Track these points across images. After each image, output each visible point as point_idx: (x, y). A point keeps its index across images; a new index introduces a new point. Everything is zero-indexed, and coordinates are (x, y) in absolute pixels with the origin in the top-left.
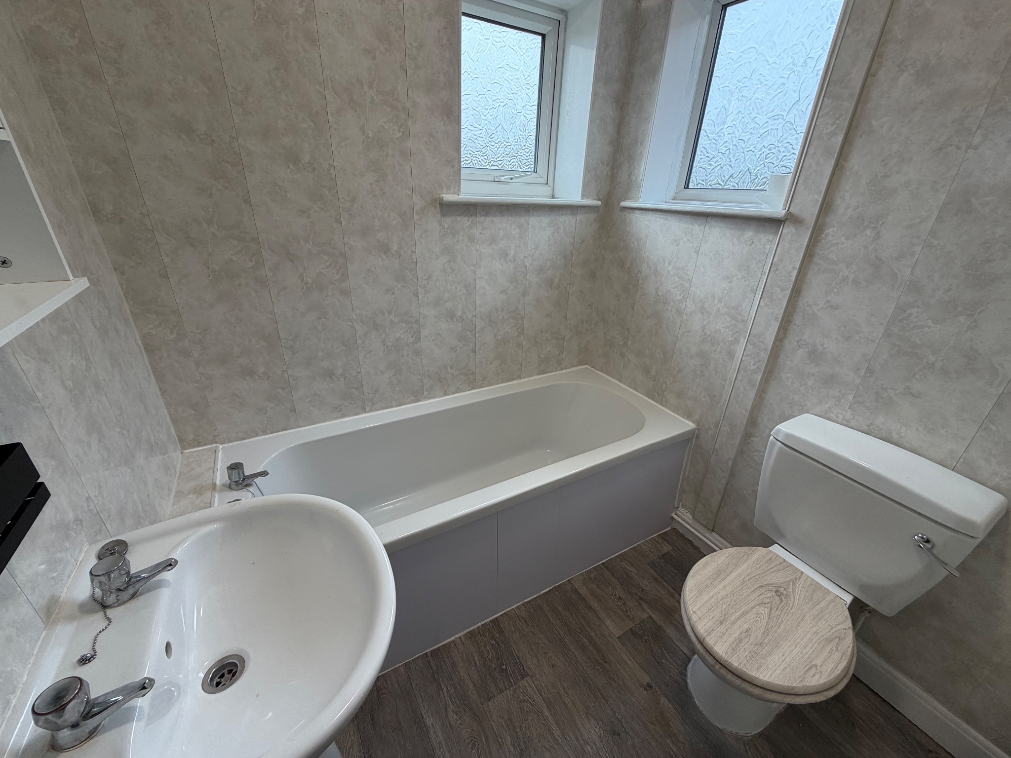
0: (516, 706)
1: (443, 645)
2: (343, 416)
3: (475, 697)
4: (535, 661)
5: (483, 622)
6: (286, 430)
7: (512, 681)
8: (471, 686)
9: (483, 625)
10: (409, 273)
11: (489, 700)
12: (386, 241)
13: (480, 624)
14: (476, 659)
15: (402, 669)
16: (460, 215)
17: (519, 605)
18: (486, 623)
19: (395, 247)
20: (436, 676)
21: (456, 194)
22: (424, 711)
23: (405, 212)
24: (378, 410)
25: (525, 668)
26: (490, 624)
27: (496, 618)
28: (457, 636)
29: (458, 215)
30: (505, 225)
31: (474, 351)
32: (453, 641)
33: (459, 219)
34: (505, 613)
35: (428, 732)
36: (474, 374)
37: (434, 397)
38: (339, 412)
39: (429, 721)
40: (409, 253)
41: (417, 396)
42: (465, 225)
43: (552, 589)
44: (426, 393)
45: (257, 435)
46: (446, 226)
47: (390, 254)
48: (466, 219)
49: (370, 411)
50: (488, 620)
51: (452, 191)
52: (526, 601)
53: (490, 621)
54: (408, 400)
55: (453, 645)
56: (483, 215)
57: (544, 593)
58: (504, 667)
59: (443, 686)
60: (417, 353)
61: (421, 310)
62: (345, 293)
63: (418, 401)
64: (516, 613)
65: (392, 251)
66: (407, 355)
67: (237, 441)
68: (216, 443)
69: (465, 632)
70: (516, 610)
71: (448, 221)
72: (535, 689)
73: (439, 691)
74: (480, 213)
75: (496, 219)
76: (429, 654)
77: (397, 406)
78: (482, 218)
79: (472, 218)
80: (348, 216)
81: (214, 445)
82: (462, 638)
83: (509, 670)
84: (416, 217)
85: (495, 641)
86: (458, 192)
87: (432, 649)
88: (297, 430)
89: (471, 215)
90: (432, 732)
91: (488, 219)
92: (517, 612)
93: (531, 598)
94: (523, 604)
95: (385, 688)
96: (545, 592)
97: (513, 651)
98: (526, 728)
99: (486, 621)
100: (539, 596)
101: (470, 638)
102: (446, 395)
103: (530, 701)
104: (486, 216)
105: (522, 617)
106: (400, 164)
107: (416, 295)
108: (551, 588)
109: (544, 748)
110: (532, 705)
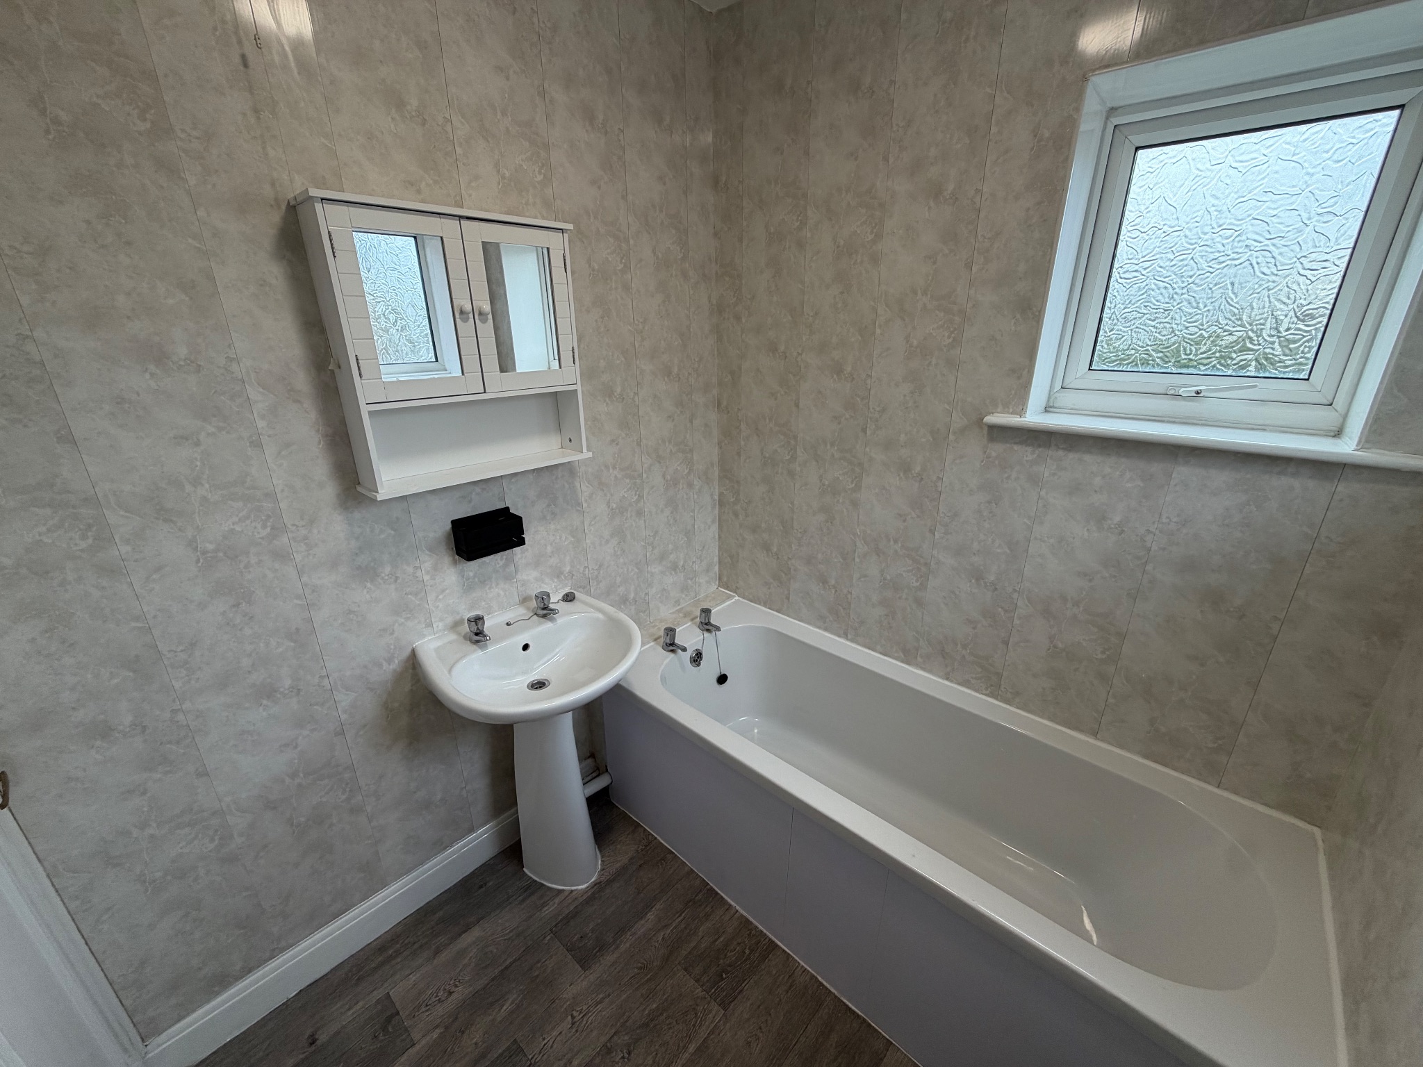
0: (688, 1004)
1: (722, 897)
2: (826, 629)
3: (684, 953)
4: (746, 1016)
5: (765, 931)
6: (779, 612)
7: (713, 990)
8: (693, 944)
9: (762, 932)
10: (928, 503)
11: (686, 970)
12: (909, 459)
13: (761, 928)
14: (722, 939)
15: (686, 869)
16: (1020, 443)
17: (808, 971)
18: (765, 934)
19: (918, 469)
20: (690, 904)
21: (1018, 414)
22: (658, 906)
23: (938, 429)
24: (859, 644)
25: (732, 1004)
26: (767, 940)
27: (777, 945)
28: (738, 907)
29: (1015, 443)
30: (1107, 470)
31: (1006, 643)
32: (730, 905)
33: (1016, 447)
34: (789, 954)
35: (641, 918)
36: (999, 675)
37: (930, 671)
38: (822, 622)
39: (651, 916)
40: (934, 478)
41: (908, 656)
42: (1025, 458)
43: (858, 1015)
44: (919, 659)
45: (760, 604)
46: (994, 454)
47: (910, 475)
48: (1030, 449)
49: (852, 641)
50: (770, 936)
51: (1011, 410)
52: (820, 979)
53: (770, 939)
54: (896, 655)
55: (727, 907)
56: (1063, 449)
57: (844, 1004)
58: (724, 976)
59: (683, 915)
60: (919, 602)
61: (935, 552)
62: (855, 504)
63: (908, 663)
64: (796, 969)
65: (913, 472)
66: (906, 599)
67: (747, 600)
68: (737, 594)
69: (745, 914)
70: (800, 968)
71: (997, 449)
72: (713, 1025)
73: (678, 912)
74: (1056, 445)
75: (1087, 457)
76: (708, 887)
77: (881, 653)
78: (1061, 453)
79: (1040, 450)
80: (874, 427)
81: (735, 595)
82: (738, 913)
83: (723, 984)
84: (951, 437)
85: (750, 954)
86: (1021, 413)
87: (714, 887)
88: (786, 617)
89: (1039, 446)
90: (642, 922)
91: (1071, 455)
92: (798, 970)
93: (828, 986)
94: (814, 976)
95: (666, 863)
96: (847, 1006)
97: (746, 982)
98: (670, 1024)
99: (768, 934)
100: (836, 997)
101: (741, 923)
102: (947, 679)
103: (698, 1022)
104: (1070, 451)
105: (794, 981)
106: (944, 375)
107: (932, 532)
108: (860, 1013)
109: (655, 1053)
110: (694, 1026)
